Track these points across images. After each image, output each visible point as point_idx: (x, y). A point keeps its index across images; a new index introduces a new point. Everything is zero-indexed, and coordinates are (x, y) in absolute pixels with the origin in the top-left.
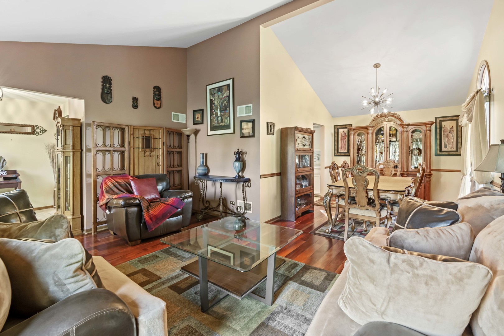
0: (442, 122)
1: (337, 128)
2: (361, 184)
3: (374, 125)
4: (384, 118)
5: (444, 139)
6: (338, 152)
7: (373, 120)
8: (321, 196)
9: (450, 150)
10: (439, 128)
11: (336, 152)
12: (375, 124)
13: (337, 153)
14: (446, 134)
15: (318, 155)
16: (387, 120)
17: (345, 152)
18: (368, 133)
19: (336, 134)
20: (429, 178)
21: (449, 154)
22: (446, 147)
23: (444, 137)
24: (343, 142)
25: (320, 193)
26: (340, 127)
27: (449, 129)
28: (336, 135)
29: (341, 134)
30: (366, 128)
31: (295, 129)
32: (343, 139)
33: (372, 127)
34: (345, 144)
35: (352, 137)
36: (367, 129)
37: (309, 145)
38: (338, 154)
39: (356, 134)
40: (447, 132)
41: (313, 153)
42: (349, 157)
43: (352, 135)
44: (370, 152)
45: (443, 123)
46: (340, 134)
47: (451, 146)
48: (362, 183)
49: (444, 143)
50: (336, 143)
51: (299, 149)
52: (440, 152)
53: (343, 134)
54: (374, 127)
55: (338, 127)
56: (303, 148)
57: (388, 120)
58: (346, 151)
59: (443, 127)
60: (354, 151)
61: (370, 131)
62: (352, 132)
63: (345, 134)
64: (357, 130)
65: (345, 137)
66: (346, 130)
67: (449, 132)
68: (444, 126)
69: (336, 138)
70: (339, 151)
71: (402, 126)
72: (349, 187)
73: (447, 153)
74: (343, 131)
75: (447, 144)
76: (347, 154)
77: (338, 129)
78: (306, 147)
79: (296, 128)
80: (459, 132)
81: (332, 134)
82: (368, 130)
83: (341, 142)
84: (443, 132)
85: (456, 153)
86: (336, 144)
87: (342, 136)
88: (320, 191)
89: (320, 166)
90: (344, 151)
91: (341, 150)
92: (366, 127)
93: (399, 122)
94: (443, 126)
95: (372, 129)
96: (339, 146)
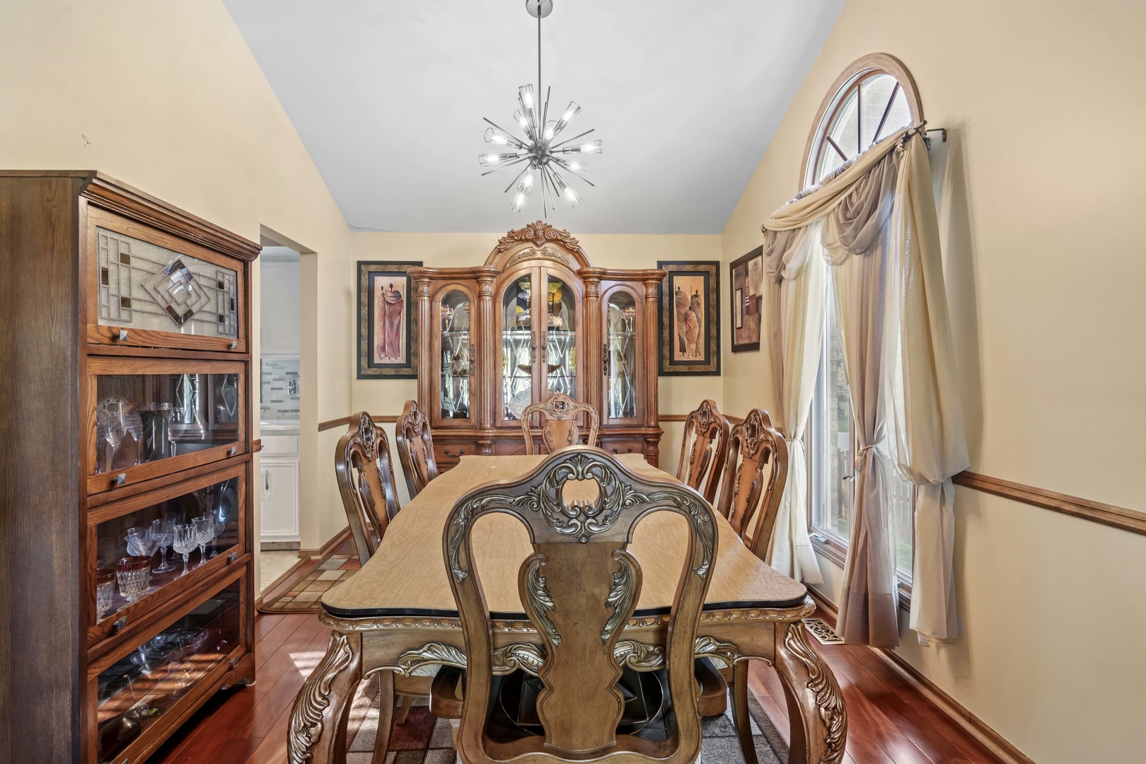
0: (675, 277)
1: (367, 271)
2: (583, 600)
3: (500, 269)
4: (531, 244)
5: (680, 328)
6: (371, 364)
7: (499, 251)
8: (303, 547)
9: (692, 358)
10: (668, 293)
11: (364, 363)
12: (503, 264)
13: (368, 368)
14: (684, 313)
15: (291, 376)
16: (539, 255)
17: (397, 362)
18: (480, 296)
19: (365, 295)
20: (656, 444)
21: (691, 370)
22: (683, 350)
23: (678, 321)
24: (391, 324)
25: (297, 533)
26: (380, 268)
27: (689, 298)
28: (365, 299)
29: (383, 295)
30: (475, 275)
31: (82, 191)
32: (390, 316)
33: (495, 272)
34: (398, 333)
35: (425, 305)
36: (477, 278)
37: (221, 319)
38: (371, 372)
39: (441, 296)
40: (685, 306)
41: (247, 364)
42: (414, 383)
43: (426, 298)
44: (488, 363)
45: (679, 281)
46: (378, 293)
47: (693, 346)
48: (593, 596)
49: (680, 338)
50: (363, 330)
51: (124, 334)
52: (670, 364)
53: (390, 294)
54: (498, 273)
55: (373, 268)
56: (167, 336)
57: (544, 253)
58: (401, 359)
59: (676, 292)
60: (431, 359)
61: (488, 288)
62: (425, 288)
63: (397, 294)
64: (441, 283)
65: (398, 308)
66: (400, 282)
67: (690, 308)
68: (679, 288)
69: (365, 311)
70: (377, 360)
71: (585, 278)
72: (494, 615)
73: (687, 367)
74: (391, 286)
75: (686, 340)
76: (405, 371)
77: (372, 275)
78: (191, 328)
79: (85, 180)
80: (711, 309)
81: (348, 293)
82: (479, 283)
83: (384, 325)
84: (677, 305)
85: (706, 366)
86: (364, 332)
87: (388, 303)
88: (300, 528)
89: (298, 418)
90: (393, 361)
91: (383, 355)
92: (473, 272)
93: (576, 266)
94: (676, 289)
95: (495, 280)
96: (377, 341)
